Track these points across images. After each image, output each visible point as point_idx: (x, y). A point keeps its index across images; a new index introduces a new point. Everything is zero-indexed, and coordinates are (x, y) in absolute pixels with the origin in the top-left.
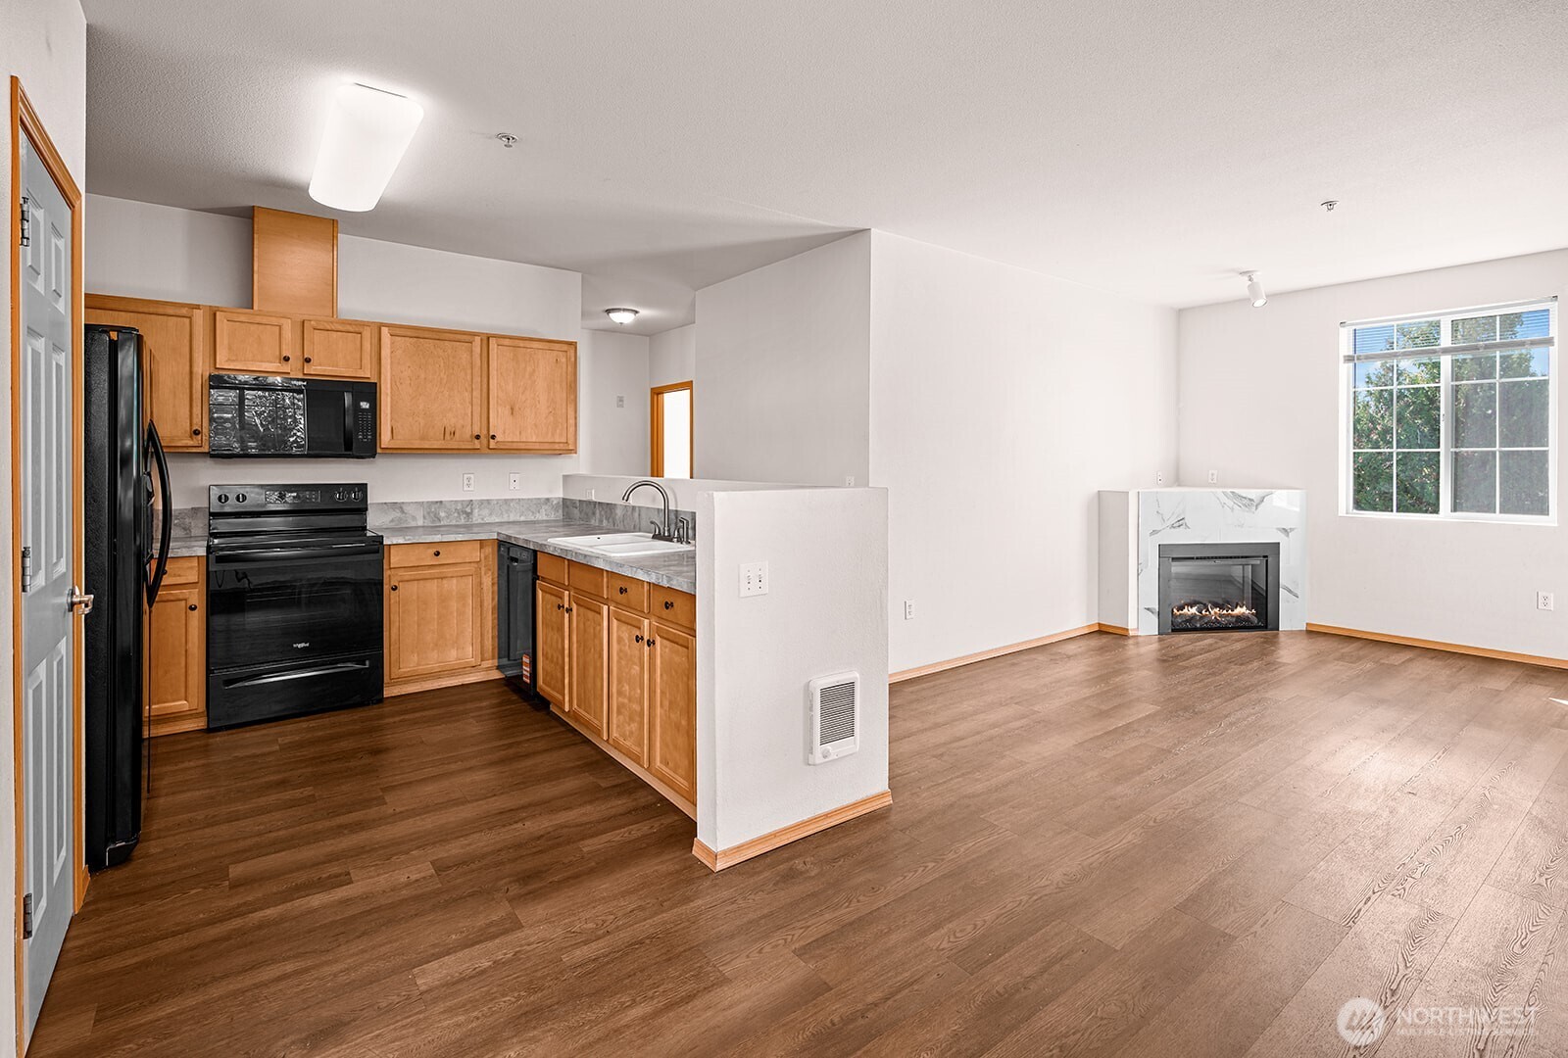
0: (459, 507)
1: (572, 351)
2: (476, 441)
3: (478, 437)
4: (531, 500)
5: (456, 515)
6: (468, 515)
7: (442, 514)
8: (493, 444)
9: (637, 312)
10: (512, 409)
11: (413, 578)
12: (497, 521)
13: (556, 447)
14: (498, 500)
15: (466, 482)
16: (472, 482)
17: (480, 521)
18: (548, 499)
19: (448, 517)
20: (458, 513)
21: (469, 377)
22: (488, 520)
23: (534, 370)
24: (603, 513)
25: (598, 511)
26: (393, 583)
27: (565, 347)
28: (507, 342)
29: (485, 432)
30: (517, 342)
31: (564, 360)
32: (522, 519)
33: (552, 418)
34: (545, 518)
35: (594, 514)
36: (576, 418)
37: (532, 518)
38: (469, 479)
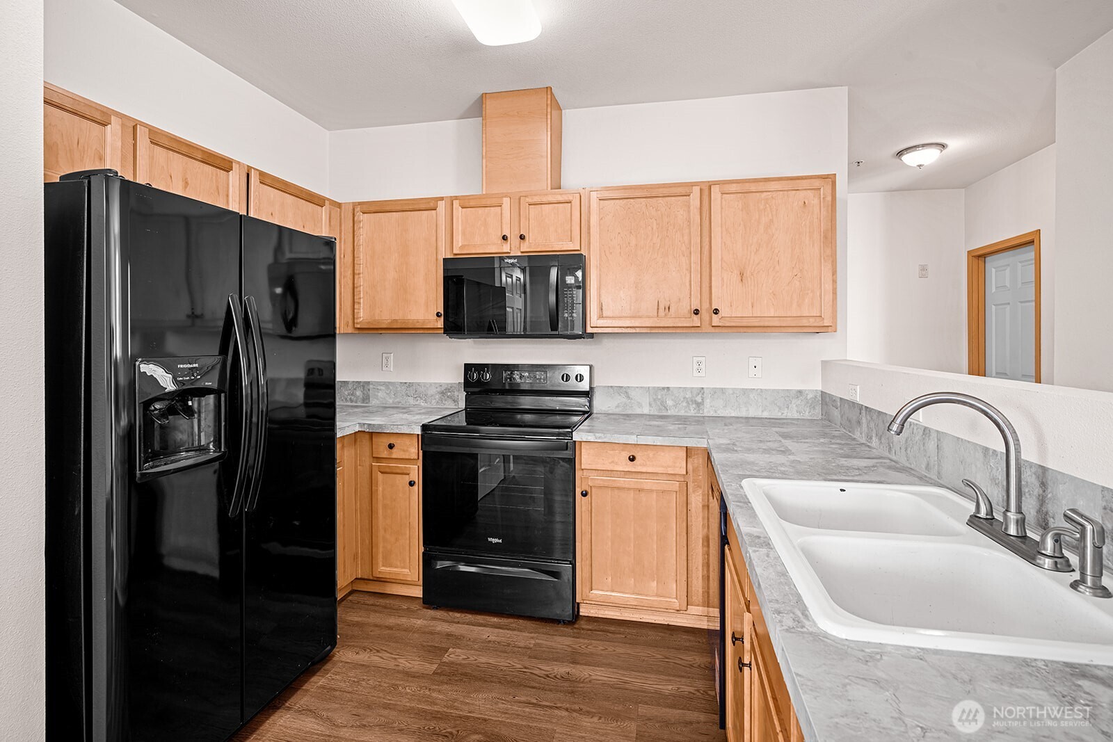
0: (688, 395)
1: (829, 188)
2: (695, 317)
3: (696, 312)
4: (778, 391)
5: (685, 404)
6: (699, 405)
7: (670, 403)
8: (716, 320)
9: (943, 146)
10: (742, 274)
11: (606, 484)
12: (733, 415)
13: (805, 322)
14: (733, 389)
15: (696, 366)
16: (703, 366)
17: (712, 414)
18: (800, 392)
19: (675, 406)
20: (688, 402)
21: (686, 238)
22: (721, 413)
23: (772, 221)
24: (872, 425)
25: (864, 420)
26: (585, 488)
27: (817, 183)
28: (734, 188)
29: (706, 305)
30: (747, 187)
31: (816, 201)
32: (766, 415)
33: (798, 283)
34: (796, 416)
35: (859, 423)
36: (834, 282)
37: (779, 415)
38: (699, 363)
